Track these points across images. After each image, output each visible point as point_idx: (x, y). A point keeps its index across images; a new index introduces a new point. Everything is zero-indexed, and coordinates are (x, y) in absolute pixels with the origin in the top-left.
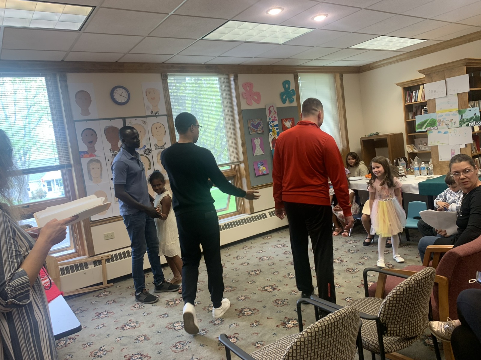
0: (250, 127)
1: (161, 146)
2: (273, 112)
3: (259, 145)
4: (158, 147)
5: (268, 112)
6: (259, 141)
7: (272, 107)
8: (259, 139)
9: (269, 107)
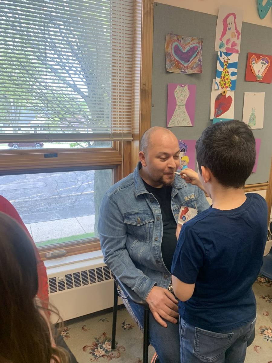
0: (170, 55)
2: (233, 29)
3: (184, 103)
5: (220, 27)
6: (187, 93)
7: (232, 17)
8: (186, 87)
9: (225, 16)
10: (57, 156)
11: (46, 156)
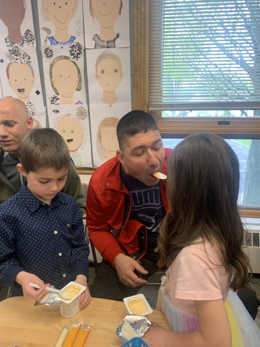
1: (108, 42)
4: (101, 43)
10: (229, 124)
11: (220, 123)
